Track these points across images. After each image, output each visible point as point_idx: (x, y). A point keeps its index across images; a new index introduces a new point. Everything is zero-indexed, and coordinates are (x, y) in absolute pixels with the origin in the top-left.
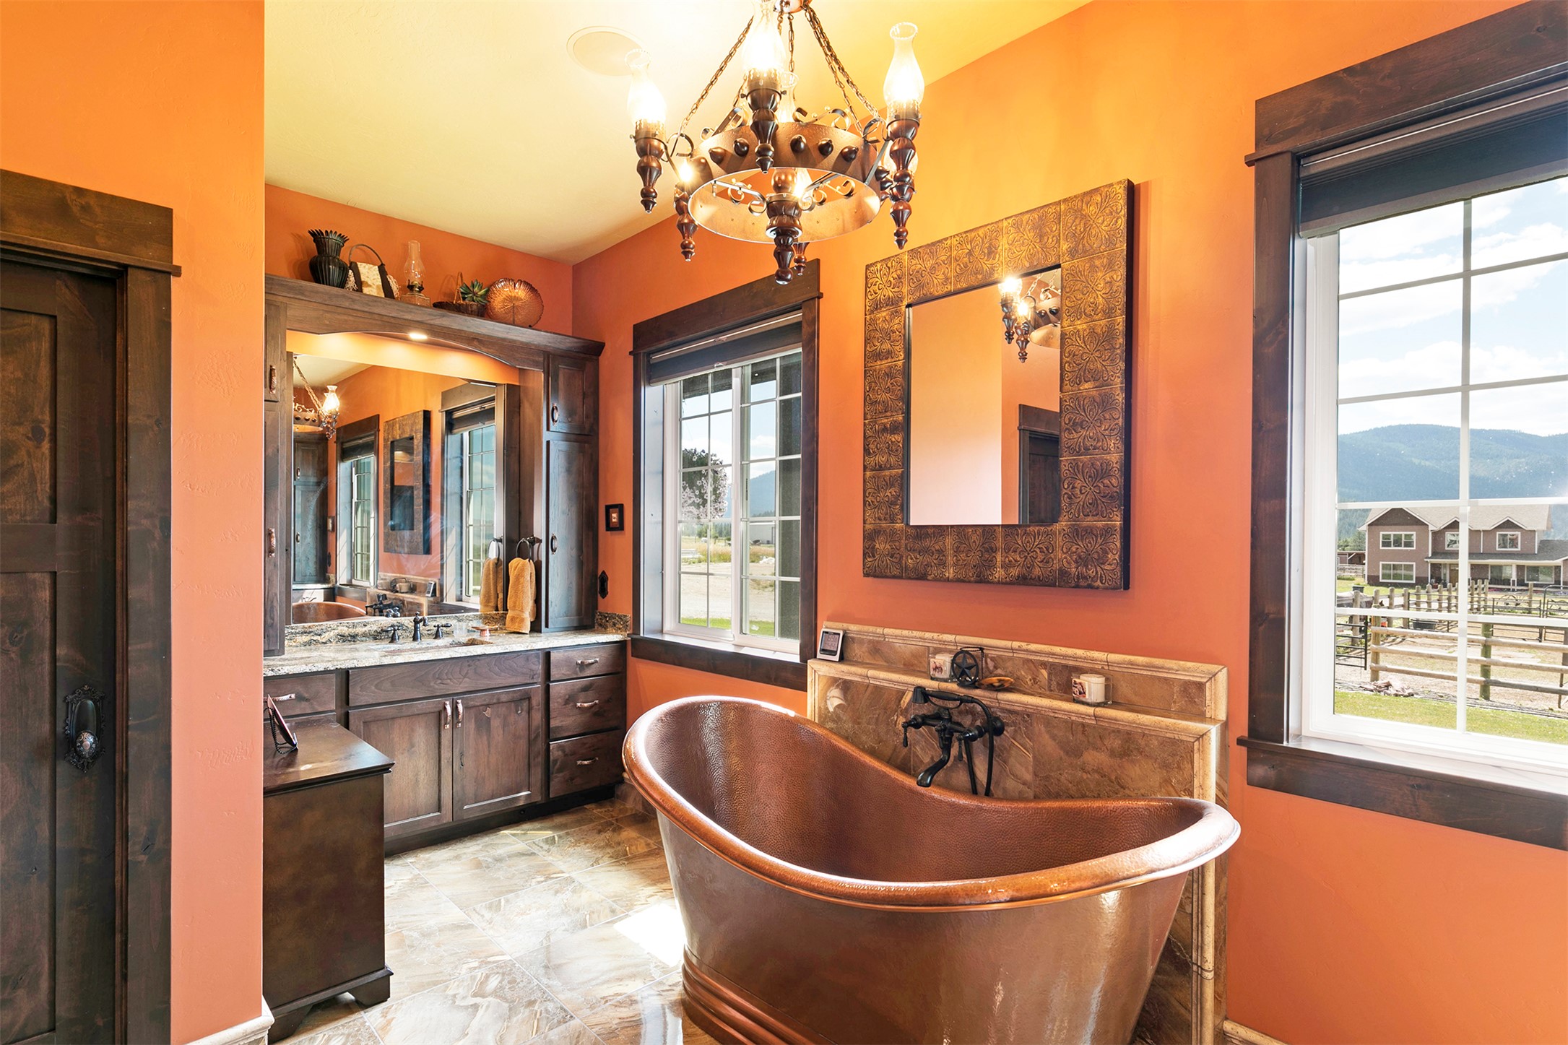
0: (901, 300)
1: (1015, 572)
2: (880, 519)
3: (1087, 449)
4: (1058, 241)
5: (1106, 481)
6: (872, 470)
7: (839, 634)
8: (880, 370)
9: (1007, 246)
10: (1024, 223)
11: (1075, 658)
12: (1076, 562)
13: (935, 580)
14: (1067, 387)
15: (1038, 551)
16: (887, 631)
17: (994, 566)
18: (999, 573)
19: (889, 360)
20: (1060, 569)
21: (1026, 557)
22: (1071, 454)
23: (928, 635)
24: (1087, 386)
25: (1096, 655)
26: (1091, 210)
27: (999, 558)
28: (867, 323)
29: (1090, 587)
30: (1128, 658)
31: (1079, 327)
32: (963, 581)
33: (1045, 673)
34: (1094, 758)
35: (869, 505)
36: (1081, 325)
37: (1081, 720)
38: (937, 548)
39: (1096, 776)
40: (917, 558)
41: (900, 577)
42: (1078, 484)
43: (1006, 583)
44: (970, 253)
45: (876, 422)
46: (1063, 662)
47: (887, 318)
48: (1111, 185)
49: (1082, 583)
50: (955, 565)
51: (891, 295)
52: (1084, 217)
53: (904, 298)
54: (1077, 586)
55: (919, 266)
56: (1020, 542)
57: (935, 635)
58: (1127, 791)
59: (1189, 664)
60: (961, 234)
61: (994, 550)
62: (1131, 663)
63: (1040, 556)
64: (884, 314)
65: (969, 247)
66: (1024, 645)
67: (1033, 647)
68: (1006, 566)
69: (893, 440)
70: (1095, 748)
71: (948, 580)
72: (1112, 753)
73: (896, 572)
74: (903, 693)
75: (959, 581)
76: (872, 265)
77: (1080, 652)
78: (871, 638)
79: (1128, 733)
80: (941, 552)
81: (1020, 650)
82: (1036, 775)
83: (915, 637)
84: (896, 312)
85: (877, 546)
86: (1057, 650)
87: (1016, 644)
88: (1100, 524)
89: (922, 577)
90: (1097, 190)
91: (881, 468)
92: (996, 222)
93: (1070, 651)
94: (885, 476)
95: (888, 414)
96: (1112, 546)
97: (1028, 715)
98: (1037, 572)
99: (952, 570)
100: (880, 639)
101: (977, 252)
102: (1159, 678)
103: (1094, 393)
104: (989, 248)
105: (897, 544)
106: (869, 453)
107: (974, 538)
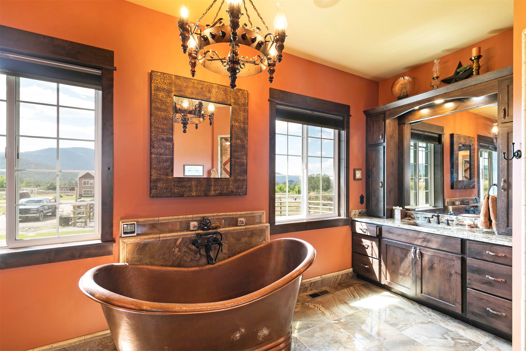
0: (172, 92)
1: (217, 192)
2: (160, 174)
3: (239, 158)
4: (231, 98)
5: (243, 167)
6: (155, 155)
7: (135, 224)
8: (160, 115)
9: (215, 92)
10: (221, 88)
11: (233, 215)
12: (236, 188)
13: (188, 196)
14: (233, 140)
15: (225, 186)
16: (160, 218)
17: (211, 191)
18: (212, 193)
19: (165, 113)
20: (231, 191)
21: (221, 188)
22: (235, 159)
23: (181, 217)
24: (238, 141)
25: (239, 213)
26: (239, 94)
27: (212, 188)
28: (153, 95)
29: (239, 195)
30: (246, 212)
31: (237, 125)
32: (199, 196)
33: (223, 221)
34: (244, 240)
35: (154, 168)
36: (237, 124)
37: (241, 231)
38: (188, 185)
39: (245, 244)
40: (179, 189)
41: (172, 197)
42: (236, 167)
43: (215, 196)
44: (202, 88)
45: (158, 136)
46: (229, 217)
47: (164, 96)
48: (244, 90)
49: (237, 194)
50: (196, 191)
51: (166, 88)
52: (237, 95)
53: (173, 92)
54: (236, 195)
55: (180, 83)
56: (219, 183)
57: (184, 216)
58: (252, 245)
59: (259, 211)
60: (198, 80)
61: (210, 186)
62: (247, 213)
63: (226, 187)
64: (162, 94)
65: (201, 86)
66: (218, 214)
67: (221, 214)
68: (215, 191)
69: (168, 144)
70: (244, 237)
71: (193, 196)
72: (249, 237)
73: (170, 195)
74: (177, 239)
75: (197, 196)
76: (155, 71)
77: (234, 213)
78: (151, 223)
79: (252, 230)
80: (190, 187)
81: (217, 215)
82: (228, 250)
83: (175, 218)
84: (169, 95)
85: (159, 185)
86: (228, 213)
87: (215, 214)
88: (242, 178)
89: (181, 195)
90: (241, 89)
91: (161, 154)
92: (211, 83)
93: (232, 213)
94: (163, 157)
95: (165, 134)
96: (245, 184)
97: (226, 234)
98: (225, 192)
99: (195, 193)
100: (156, 222)
101: (204, 89)
102: (252, 216)
103: (240, 143)
104: (209, 90)
105: (169, 184)
106: (154, 148)
107: (204, 182)
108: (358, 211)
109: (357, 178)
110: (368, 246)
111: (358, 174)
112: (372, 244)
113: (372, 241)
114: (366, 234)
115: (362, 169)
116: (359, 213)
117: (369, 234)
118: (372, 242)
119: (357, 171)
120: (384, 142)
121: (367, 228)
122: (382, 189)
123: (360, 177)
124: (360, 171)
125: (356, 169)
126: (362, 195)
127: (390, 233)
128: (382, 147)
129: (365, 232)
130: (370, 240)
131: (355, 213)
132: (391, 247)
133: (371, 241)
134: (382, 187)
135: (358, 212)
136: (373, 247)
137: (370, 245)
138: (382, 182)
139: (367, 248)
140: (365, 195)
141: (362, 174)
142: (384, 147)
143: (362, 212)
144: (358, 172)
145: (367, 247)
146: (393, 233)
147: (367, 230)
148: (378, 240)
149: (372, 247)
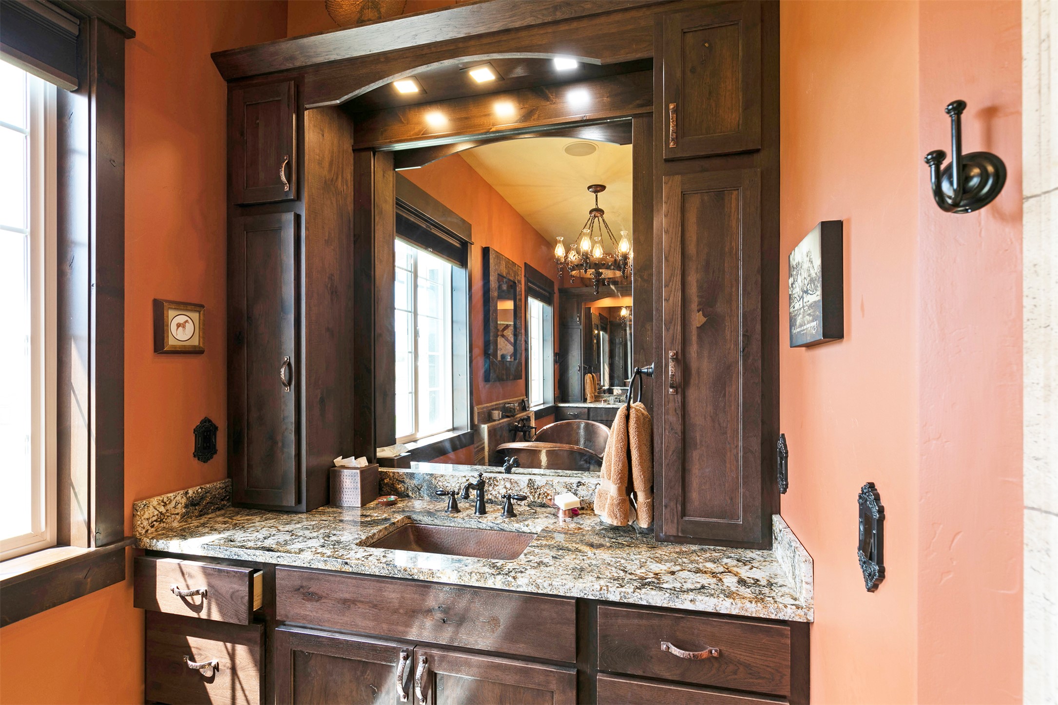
108: (178, 499)
109: (171, 342)
110: (216, 668)
111: (179, 325)
112: (232, 656)
113: (234, 642)
114: (203, 615)
115: (202, 306)
116: (186, 506)
117: (216, 616)
118: (234, 649)
119: (171, 313)
120: (298, 197)
121: (209, 585)
122: (289, 392)
123: (195, 342)
124: (195, 316)
125: (167, 301)
126: (206, 421)
127: (309, 600)
128: (290, 217)
129: (197, 608)
130: (225, 641)
131: (162, 509)
132: (312, 662)
133: (229, 645)
134: (290, 384)
135: (184, 500)
136: (240, 674)
137: (225, 662)
138: (289, 364)
139: (211, 680)
140: (221, 422)
141: (205, 328)
142: (298, 218)
143: (202, 498)
144: (181, 319)
145: (208, 674)
146: (320, 598)
147: (205, 595)
148: (256, 634)
149: (234, 670)
